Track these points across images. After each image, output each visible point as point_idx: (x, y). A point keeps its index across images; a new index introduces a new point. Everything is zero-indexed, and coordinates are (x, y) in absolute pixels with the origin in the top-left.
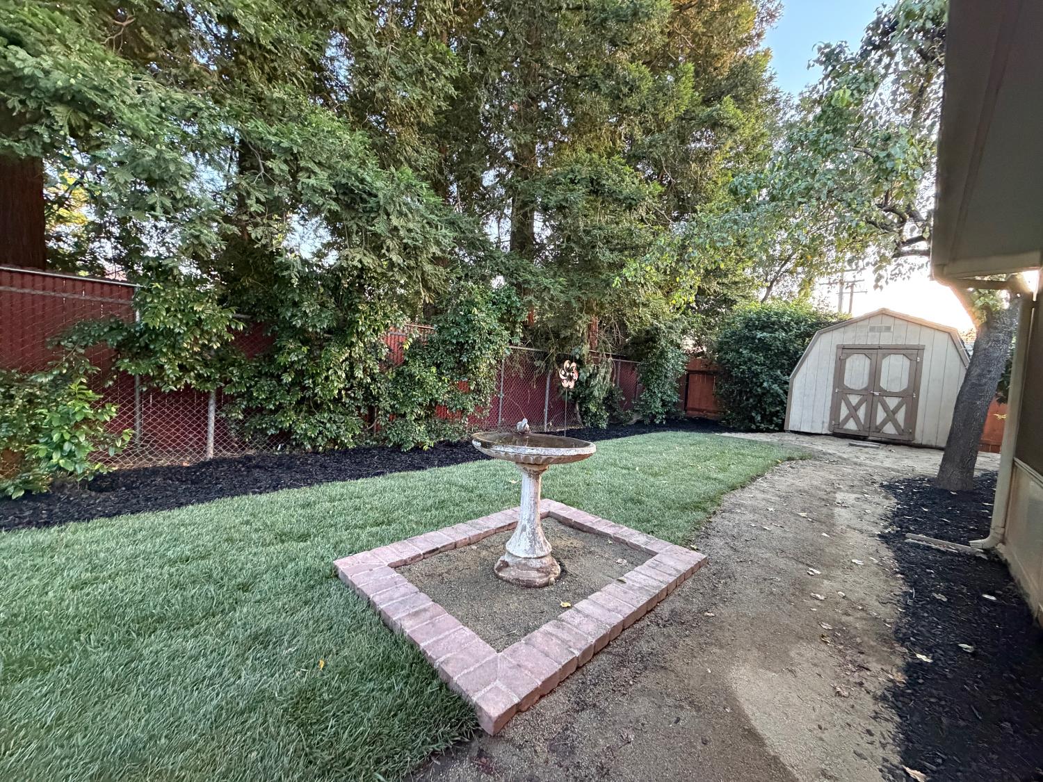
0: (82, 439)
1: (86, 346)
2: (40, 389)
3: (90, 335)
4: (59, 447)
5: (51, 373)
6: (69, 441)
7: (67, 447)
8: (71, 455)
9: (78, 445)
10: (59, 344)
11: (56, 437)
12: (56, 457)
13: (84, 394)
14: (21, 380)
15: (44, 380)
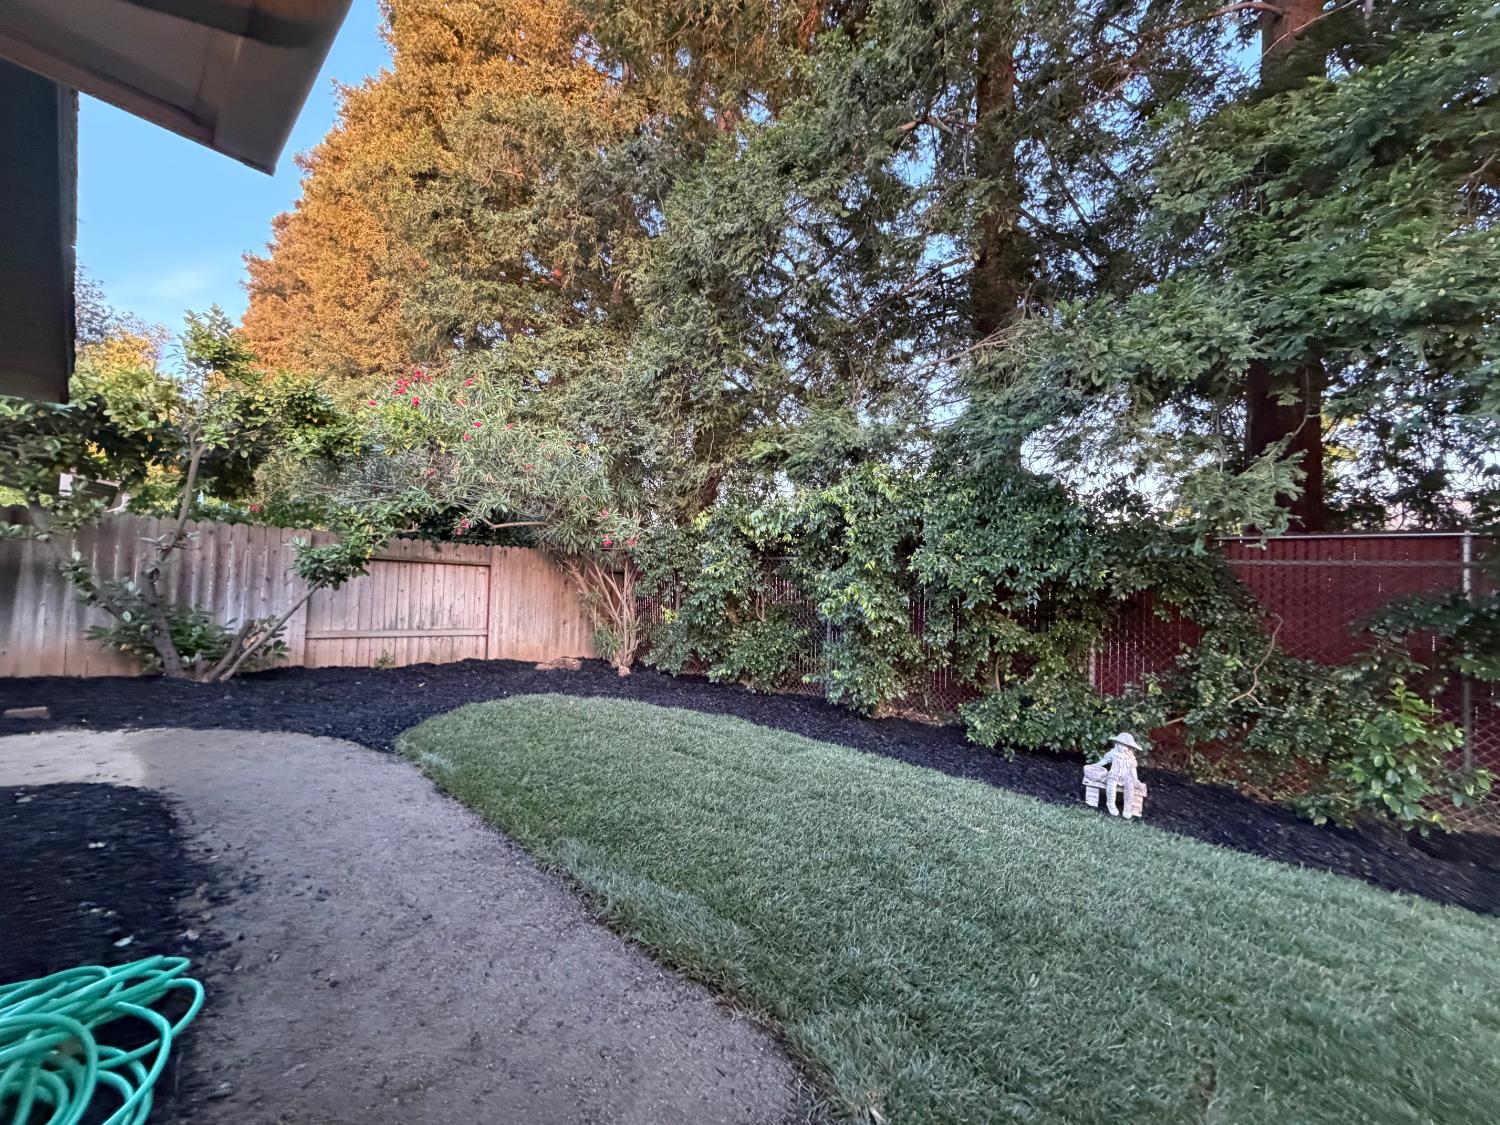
0: (1413, 770)
1: (1404, 634)
2: (1339, 687)
3: (1412, 618)
4: (1379, 774)
5: (1359, 669)
6: (1394, 769)
7: (1390, 776)
8: (1395, 790)
9: (1405, 777)
10: (1367, 630)
11: (1377, 760)
12: (1376, 789)
13: (1412, 705)
14: (1316, 674)
15: (1346, 677)
